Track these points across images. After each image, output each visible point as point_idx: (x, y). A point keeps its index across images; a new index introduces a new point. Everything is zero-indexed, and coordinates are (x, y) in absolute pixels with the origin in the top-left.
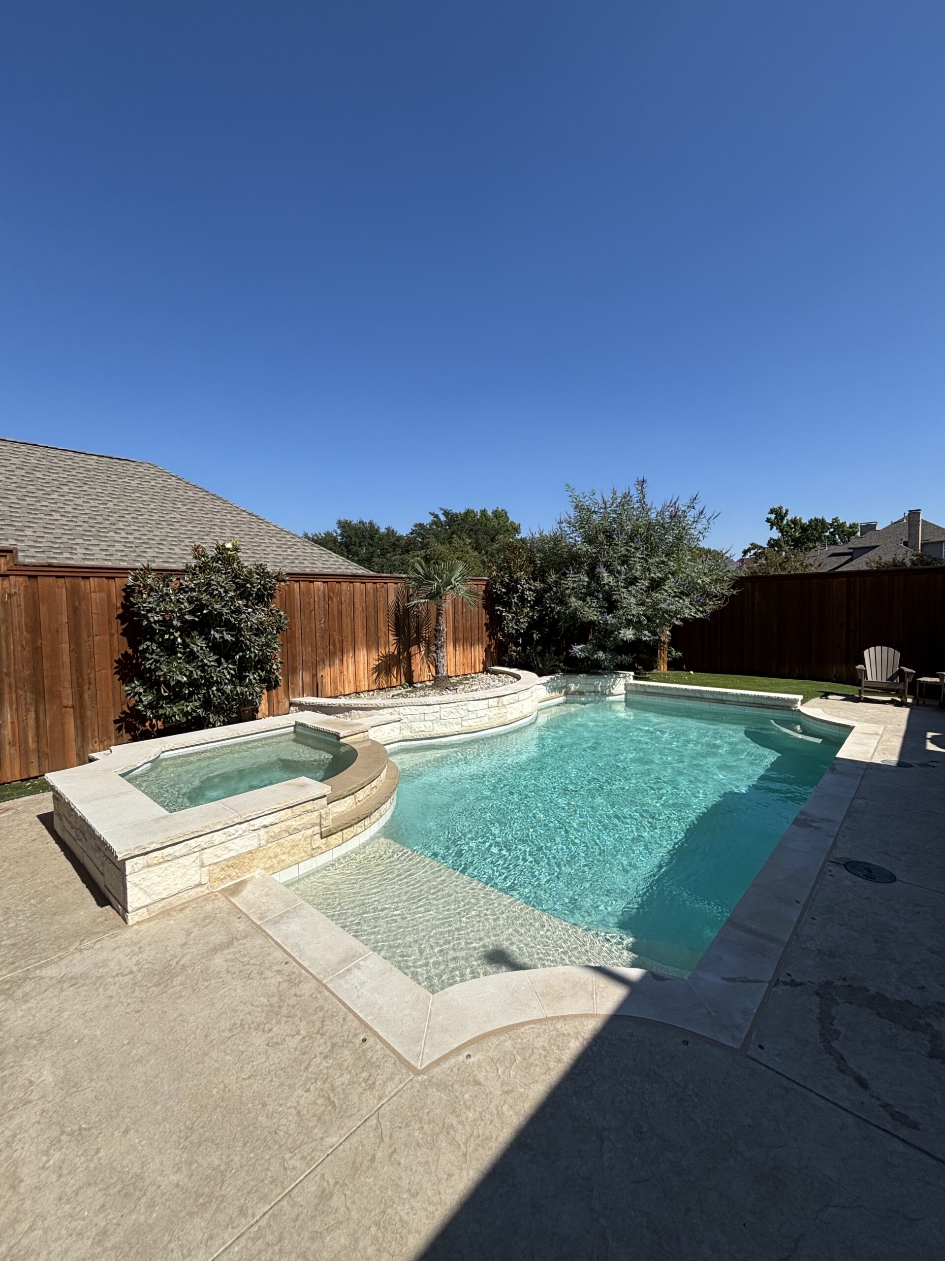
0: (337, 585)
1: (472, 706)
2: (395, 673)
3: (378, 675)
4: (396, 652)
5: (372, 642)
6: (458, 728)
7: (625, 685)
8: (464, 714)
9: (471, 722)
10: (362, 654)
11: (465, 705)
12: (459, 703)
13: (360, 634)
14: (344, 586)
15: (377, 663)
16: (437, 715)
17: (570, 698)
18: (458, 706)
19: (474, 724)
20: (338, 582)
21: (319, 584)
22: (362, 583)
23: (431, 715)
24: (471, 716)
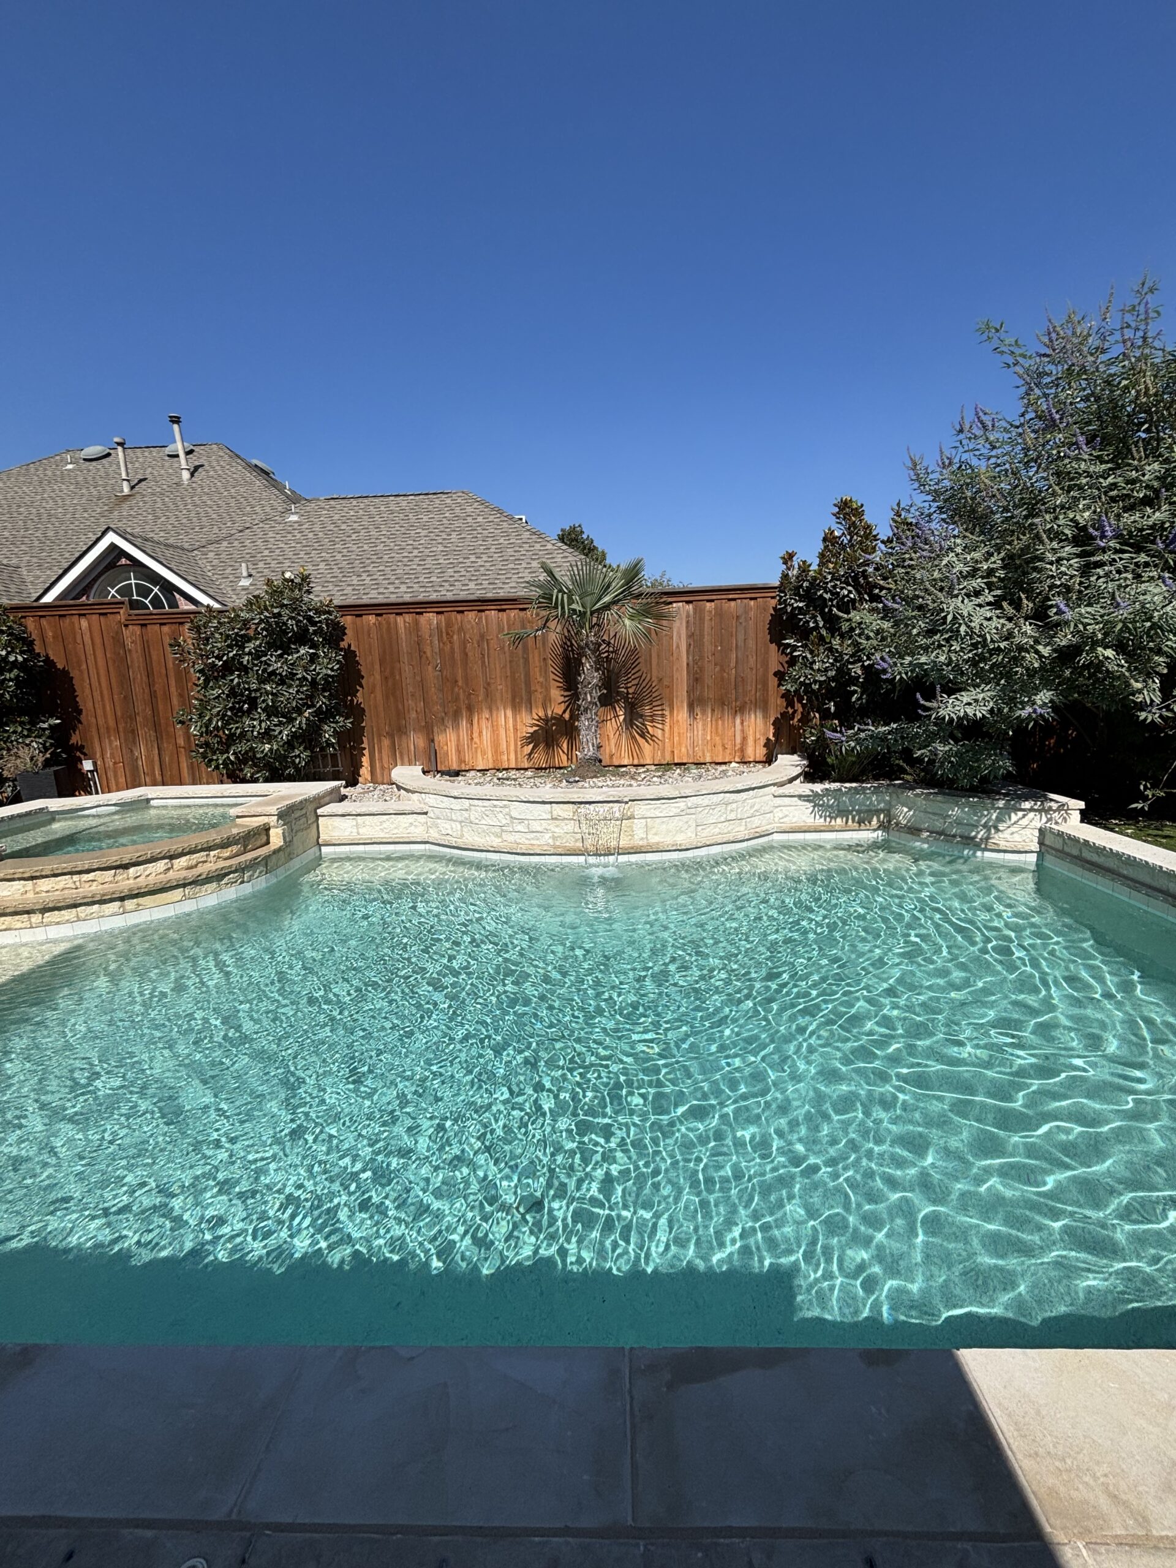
0: (459, 616)
1: (518, 809)
2: (565, 746)
3: (533, 749)
4: (567, 716)
5: (520, 699)
6: (496, 842)
7: (1041, 831)
8: (504, 822)
9: (517, 837)
10: (505, 717)
11: (505, 806)
12: (495, 803)
13: (501, 687)
14: (471, 616)
15: (531, 730)
16: (465, 814)
17: (895, 837)
18: (495, 806)
19: (524, 841)
20: (458, 612)
21: (431, 618)
22: (500, 610)
23: (458, 813)
24: (520, 828)
